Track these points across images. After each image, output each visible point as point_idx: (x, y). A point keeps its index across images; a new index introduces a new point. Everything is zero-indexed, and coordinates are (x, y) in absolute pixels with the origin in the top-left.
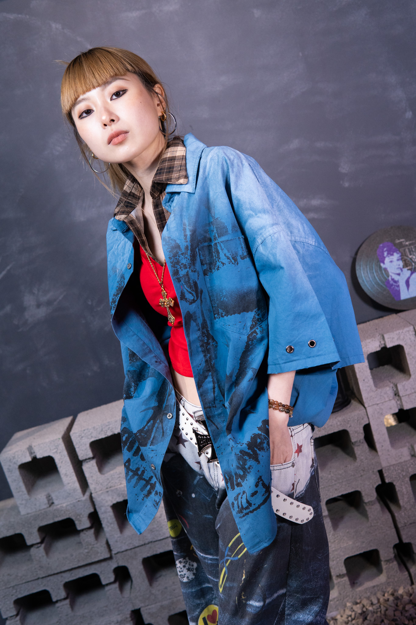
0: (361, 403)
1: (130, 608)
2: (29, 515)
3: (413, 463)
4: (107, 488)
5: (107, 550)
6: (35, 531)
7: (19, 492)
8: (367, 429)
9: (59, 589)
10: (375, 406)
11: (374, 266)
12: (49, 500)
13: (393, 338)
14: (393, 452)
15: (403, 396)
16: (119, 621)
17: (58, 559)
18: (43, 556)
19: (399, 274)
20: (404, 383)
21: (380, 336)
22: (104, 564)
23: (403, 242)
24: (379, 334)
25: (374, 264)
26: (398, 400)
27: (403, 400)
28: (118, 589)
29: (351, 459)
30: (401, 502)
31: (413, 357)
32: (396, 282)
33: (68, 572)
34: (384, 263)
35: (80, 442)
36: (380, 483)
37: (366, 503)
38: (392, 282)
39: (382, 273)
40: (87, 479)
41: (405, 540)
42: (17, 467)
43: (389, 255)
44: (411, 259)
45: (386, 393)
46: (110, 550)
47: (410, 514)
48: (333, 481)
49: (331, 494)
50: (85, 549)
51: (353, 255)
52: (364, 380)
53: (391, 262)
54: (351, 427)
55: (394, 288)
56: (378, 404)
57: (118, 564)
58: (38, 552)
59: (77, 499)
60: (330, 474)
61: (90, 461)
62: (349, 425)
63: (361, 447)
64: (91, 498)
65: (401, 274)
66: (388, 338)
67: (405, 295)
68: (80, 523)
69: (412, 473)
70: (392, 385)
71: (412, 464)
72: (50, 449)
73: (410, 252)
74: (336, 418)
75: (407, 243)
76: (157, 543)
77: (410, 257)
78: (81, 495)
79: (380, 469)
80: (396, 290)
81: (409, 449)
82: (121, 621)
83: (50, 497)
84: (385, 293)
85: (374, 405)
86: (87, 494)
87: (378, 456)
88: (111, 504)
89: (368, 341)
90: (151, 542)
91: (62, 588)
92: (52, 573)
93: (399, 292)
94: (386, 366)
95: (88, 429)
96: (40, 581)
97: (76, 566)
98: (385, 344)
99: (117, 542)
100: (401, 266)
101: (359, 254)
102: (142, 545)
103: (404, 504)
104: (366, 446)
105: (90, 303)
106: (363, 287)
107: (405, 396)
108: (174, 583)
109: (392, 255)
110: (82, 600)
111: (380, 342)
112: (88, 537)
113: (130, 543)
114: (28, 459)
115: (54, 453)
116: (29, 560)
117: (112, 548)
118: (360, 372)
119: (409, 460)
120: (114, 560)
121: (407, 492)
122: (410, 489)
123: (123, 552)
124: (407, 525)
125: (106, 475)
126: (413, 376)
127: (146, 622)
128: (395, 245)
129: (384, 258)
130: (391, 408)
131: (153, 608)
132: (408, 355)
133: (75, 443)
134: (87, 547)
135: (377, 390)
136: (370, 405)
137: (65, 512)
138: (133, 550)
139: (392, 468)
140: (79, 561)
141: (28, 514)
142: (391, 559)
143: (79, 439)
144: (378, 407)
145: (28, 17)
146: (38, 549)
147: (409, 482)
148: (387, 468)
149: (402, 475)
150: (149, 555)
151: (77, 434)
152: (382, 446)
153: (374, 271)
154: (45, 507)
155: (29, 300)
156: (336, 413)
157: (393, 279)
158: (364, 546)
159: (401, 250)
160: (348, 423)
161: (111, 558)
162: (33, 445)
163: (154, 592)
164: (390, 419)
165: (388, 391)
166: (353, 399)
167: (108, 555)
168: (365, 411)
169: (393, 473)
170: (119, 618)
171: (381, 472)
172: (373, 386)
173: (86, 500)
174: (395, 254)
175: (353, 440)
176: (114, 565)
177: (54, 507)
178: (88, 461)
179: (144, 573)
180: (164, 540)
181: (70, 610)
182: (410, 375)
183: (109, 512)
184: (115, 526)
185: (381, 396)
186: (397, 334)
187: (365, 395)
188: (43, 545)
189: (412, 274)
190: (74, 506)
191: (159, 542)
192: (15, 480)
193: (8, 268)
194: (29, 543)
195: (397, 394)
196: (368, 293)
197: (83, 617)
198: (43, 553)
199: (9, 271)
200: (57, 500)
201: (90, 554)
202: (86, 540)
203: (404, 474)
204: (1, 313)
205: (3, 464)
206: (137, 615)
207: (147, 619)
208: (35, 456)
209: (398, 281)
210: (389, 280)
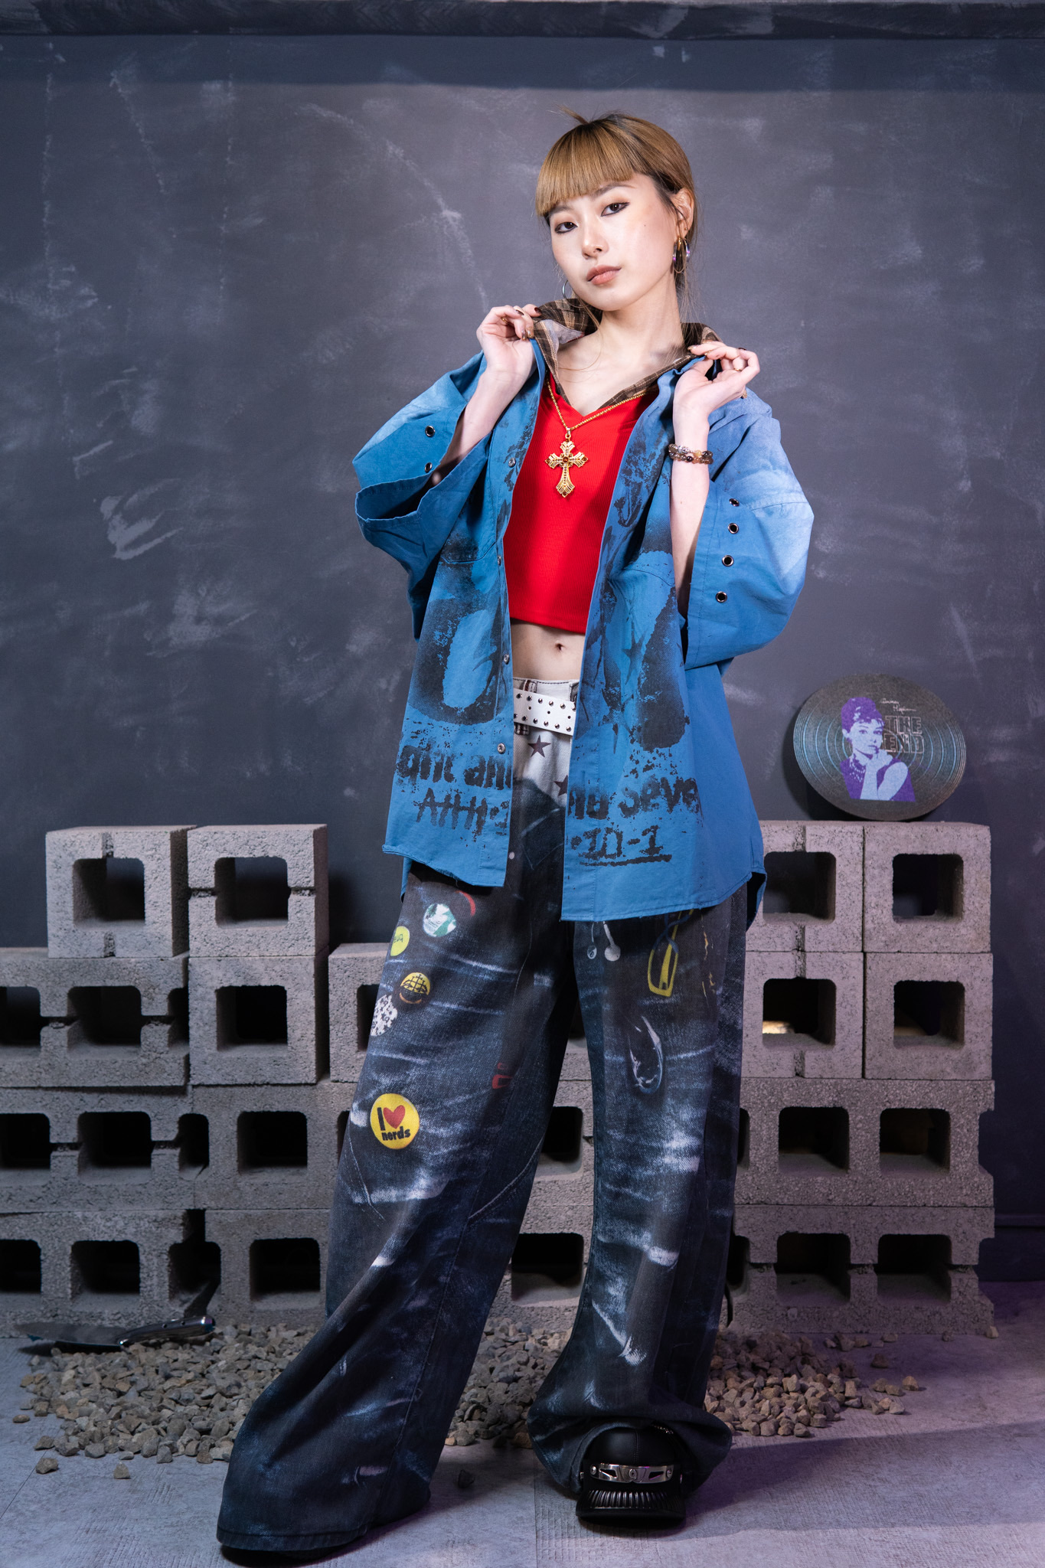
1: (188, 1204)
2: (63, 961)
3: (795, 1086)
4: (221, 955)
5: (182, 1071)
6: (64, 992)
7: (58, 911)
9: (69, 1122)
10: (754, 955)
11: (829, 730)
12: (107, 946)
13: (821, 837)
14: (764, 1053)
15: (810, 953)
16: (159, 1220)
17: (87, 1061)
18: (62, 1047)
19: (870, 757)
20: (819, 929)
21: (799, 829)
22: (167, 1100)
23: (895, 705)
24: (799, 826)
25: (830, 727)
26: (799, 958)
27: (807, 960)
28: (177, 1161)
31: (847, 884)
32: (859, 767)
33: (95, 1096)
34: (849, 731)
35: (199, 854)
38: (852, 766)
40: (190, 926)
42: (72, 863)
43: (862, 720)
44: (899, 737)
45: (780, 936)
46: (187, 1076)
47: (762, 1182)
50: (143, 1056)
51: (798, 705)
53: (863, 732)
55: (853, 777)
56: (760, 952)
57: (192, 1108)
58: (55, 1036)
59: (160, 957)
61: (205, 896)
64: (186, 962)
65: (875, 756)
66: (812, 837)
67: (870, 792)
68: (150, 1004)
69: (787, 1104)
70: (796, 928)
72: (143, 848)
73: (901, 725)
75: (901, 710)
76: (279, 1088)
77: (900, 733)
78: (170, 953)
80: (856, 781)
81: (795, 1057)
82: (163, 1219)
83: (112, 941)
86: (181, 957)
88: (218, 986)
89: (775, 829)
90: (268, 1084)
91: (75, 1121)
92: (68, 1085)
93: (860, 786)
95: (222, 833)
96: (41, 1093)
98: (803, 845)
99: (205, 1063)
100: (878, 745)
101: (808, 703)
102: (249, 1085)
103: (757, 1159)
105: (293, 644)
106: (798, 759)
107: (814, 953)
109: (869, 721)
111: (796, 839)
112: (158, 1034)
113: (229, 1074)
114: (98, 854)
115: (147, 856)
117: (192, 1071)
119: (788, 1078)
120: (188, 1099)
121: (769, 1139)
122: (775, 1130)
123: (210, 1086)
125: (226, 931)
126: (837, 922)
127: (208, 1239)
128: (878, 706)
129: (853, 722)
130: (782, 968)
131: (231, 1216)
132: (840, 877)
133: (189, 853)
134: (147, 1054)
135: (765, 925)
137: (129, 974)
138: (229, 1089)
139: (753, 1080)
140: (123, 1076)
141: (62, 958)
143: (200, 847)
144: (759, 959)
145: (352, 122)
146: (56, 1030)
147: (777, 1119)
149: (769, 1101)
150: (255, 1109)
151: (200, 838)
153: (827, 737)
154: (96, 954)
155: (185, 604)
157: (856, 761)
159: (886, 717)
161: (183, 1091)
162: (115, 832)
163: (241, 1184)
165: (786, 933)
167: (179, 1082)
169: (752, 1093)
170: (161, 1214)
173: (175, 965)
174: (873, 721)
176: (186, 1110)
177: (113, 960)
178: (202, 893)
179: (235, 1141)
180: (291, 1089)
181: (76, 1171)
182: (834, 917)
183: (210, 1000)
184: (213, 1030)
185: (770, 938)
186: (829, 833)
188: (69, 1027)
189: (893, 762)
190: (151, 967)
191: (283, 1089)
192: (60, 887)
193: (169, 535)
194: (45, 1012)
195: (800, 948)
196: (805, 771)
197: (95, 1192)
198: (65, 1043)
199: (167, 540)
200: (123, 947)
201: (147, 1069)
202: (151, 1040)
203: (772, 1101)
204: (127, 612)
205: (48, 849)
206: (195, 1219)
207: (212, 1234)
208: (112, 853)
209: (865, 767)
210: (849, 760)
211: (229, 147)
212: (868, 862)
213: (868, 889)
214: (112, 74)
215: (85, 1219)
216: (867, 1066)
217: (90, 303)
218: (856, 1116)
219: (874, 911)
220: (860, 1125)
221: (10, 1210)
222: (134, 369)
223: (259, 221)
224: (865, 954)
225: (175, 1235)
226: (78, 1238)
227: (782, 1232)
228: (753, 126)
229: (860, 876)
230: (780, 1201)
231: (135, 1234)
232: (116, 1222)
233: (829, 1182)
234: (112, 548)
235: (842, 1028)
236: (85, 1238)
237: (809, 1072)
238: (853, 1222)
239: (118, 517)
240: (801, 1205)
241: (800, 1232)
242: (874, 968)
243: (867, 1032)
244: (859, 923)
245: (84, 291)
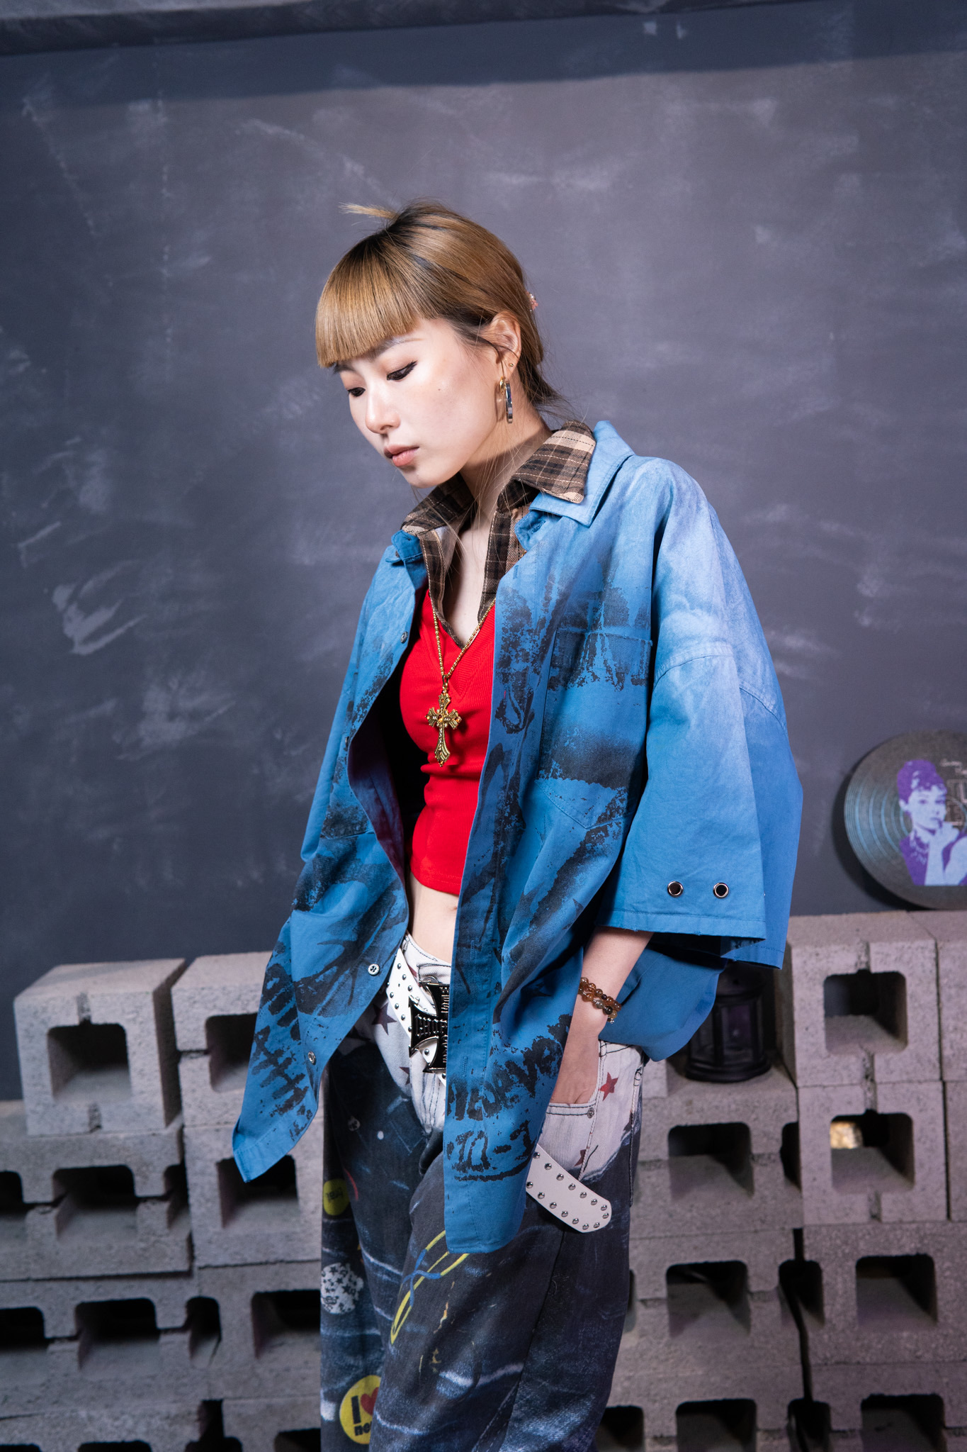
0: (792, 1077)
1: (202, 1394)
2: (44, 1139)
3: (872, 1232)
4: (218, 1123)
5: (185, 1254)
6: (48, 1174)
7: (35, 1085)
8: (791, 1133)
9: (65, 1314)
10: (818, 1090)
11: (884, 802)
12: (92, 1118)
13: (888, 955)
14: (835, 1197)
15: (881, 1083)
16: (172, 1416)
17: (79, 1248)
18: (50, 1234)
19: (933, 832)
20: (890, 1055)
21: (861, 945)
22: (170, 1284)
23: (958, 767)
24: (861, 941)
25: (885, 798)
26: (869, 1089)
27: (878, 1092)
28: (186, 1347)
29: (743, 1191)
30: (827, 1311)
31: (920, 1006)
32: (922, 845)
33: (91, 1283)
34: (907, 801)
35: (187, 1011)
36: (792, 1256)
37: (752, 1294)
38: (914, 844)
39: (898, 821)
40: (183, 1093)
41: (818, 1396)
42: (46, 1031)
43: (922, 788)
45: (846, 1068)
46: (192, 1257)
47: (841, 1340)
48: (694, 1228)
49: (683, 1255)
50: (141, 1240)
51: (847, 770)
52: (807, 1029)
53: (923, 802)
54: (756, 1122)
55: (915, 857)
56: (824, 1087)
57: (200, 1291)
58: (41, 1224)
59: (150, 1130)
60: (691, 1211)
61: (196, 1058)
62: (754, 1116)
63: (769, 1169)
64: (181, 1135)
65: (938, 832)
66: (878, 953)
67: (935, 876)
68: (144, 1183)
69: (864, 1254)
70: (863, 1054)
71: (869, 1234)
72: (123, 1011)
74: (730, 1094)
75: (965, 772)
76: (294, 1266)
78: (162, 1124)
79: (797, 1226)
80: (919, 863)
81: (870, 1200)
82: (177, 1416)
83: (97, 1114)
84: (894, 862)
85: (816, 1086)
86: (175, 1126)
87: (801, 1197)
88: (219, 1159)
89: (834, 948)
90: (282, 1261)
91: (71, 1313)
92: (60, 1275)
93: (924, 868)
94: (862, 1018)
95: (210, 988)
96: (31, 1285)
97: (113, 1273)
98: (868, 963)
99: (210, 1242)
100: (942, 816)
101: (859, 770)
102: (261, 1264)
103: (833, 1315)
104: (779, 1169)
105: (278, 736)
106: (852, 839)
107: (886, 1083)
108: (306, 1362)
109: (929, 788)
110: (105, 1354)
111: (859, 957)
112: (154, 1215)
113: (237, 1253)
114: (73, 1020)
115: (129, 1021)
116: (17, 1237)
117: (197, 1253)
118: (802, 1008)
119: (864, 1224)
120: (195, 1281)
121: (845, 1292)
122: (852, 1285)
123: (217, 1267)
124: (829, 1362)
125: (224, 1095)
126: (911, 1046)
127: (228, 1433)
128: (939, 769)
129: (910, 791)
130: (850, 1103)
131: (251, 1406)
132: (911, 998)
133: (176, 1011)
134: (145, 1237)
135: (829, 1056)
136: (808, 1084)
137: (119, 1151)
138: (239, 1269)
139: (824, 1231)
140: (121, 1263)
141: (42, 1136)
142: (779, 1430)
143: (187, 1004)
144: (824, 1094)
145: (302, 137)
146: (42, 1216)
147: (854, 1270)
148: (813, 1229)
149: (843, 1251)
150: (270, 1288)
151: (187, 994)
152: (815, 1179)
153: (883, 811)
154: (81, 1130)
155: (155, 699)
156: (734, 1085)
157: (917, 839)
158: (727, 1385)
159: (948, 782)
160: (753, 1112)
161: (188, 1274)
162: (90, 993)
163: (260, 1370)
164: (847, 1135)
165: (853, 1063)
166: (777, 1066)
167: (183, 1267)
168: (794, 1093)
169: (824, 1243)
170: (174, 1409)
171: (798, 1234)
172: (824, 1045)
173: (169, 1136)
174: (934, 788)
175: (756, 1150)
176: (191, 1291)
177: (99, 1135)
178: (194, 1055)
179: (249, 1325)
180: (309, 1265)
181: (76, 1364)
182: (906, 1042)
183: (210, 1175)
184: (216, 1207)
185: (835, 1071)
186: (897, 949)
187: (801, 1061)
188: (55, 1212)
189: (960, 837)
190: (142, 1143)
191: (298, 1266)
192: (34, 1058)
193: (131, 624)
194: (28, 1197)
195: (869, 1076)
196: (860, 855)
197: (100, 1388)
198: (53, 1230)
199: (130, 630)
200: (109, 1121)
201: (147, 1254)
202: (148, 1222)
203: (847, 1251)
204: (93, 713)
205: (18, 1017)
206: (212, 1411)
207: (232, 1427)
208: (90, 1017)
209: (928, 845)
210: (908, 838)
211: (165, 178)
212: (943, 981)
213: (945, 1012)
214: (25, 100)
215: (90, 1419)
216: (953, 1208)
217: (21, 368)
218: (943, 1263)
219: (953, 1036)
220: (948, 1273)
221: (7, 1414)
222: (77, 439)
223: (205, 260)
224: (944, 1084)
225: (191, 1433)
226: (84, 1440)
227: (866, 1396)
228: (763, 108)
229: (934, 996)
230: (862, 1361)
231: (147, 1433)
232: (125, 1422)
233: (915, 1337)
234: (69, 642)
235: (922, 1165)
236: (91, 1440)
237: (886, 1215)
238: (945, 1380)
239: (73, 608)
240: (885, 1363)
241: (887, 1393)
242: (955, 1098)
243: (952, 1170)
244: (935, 1048)
245: (15, 354)
